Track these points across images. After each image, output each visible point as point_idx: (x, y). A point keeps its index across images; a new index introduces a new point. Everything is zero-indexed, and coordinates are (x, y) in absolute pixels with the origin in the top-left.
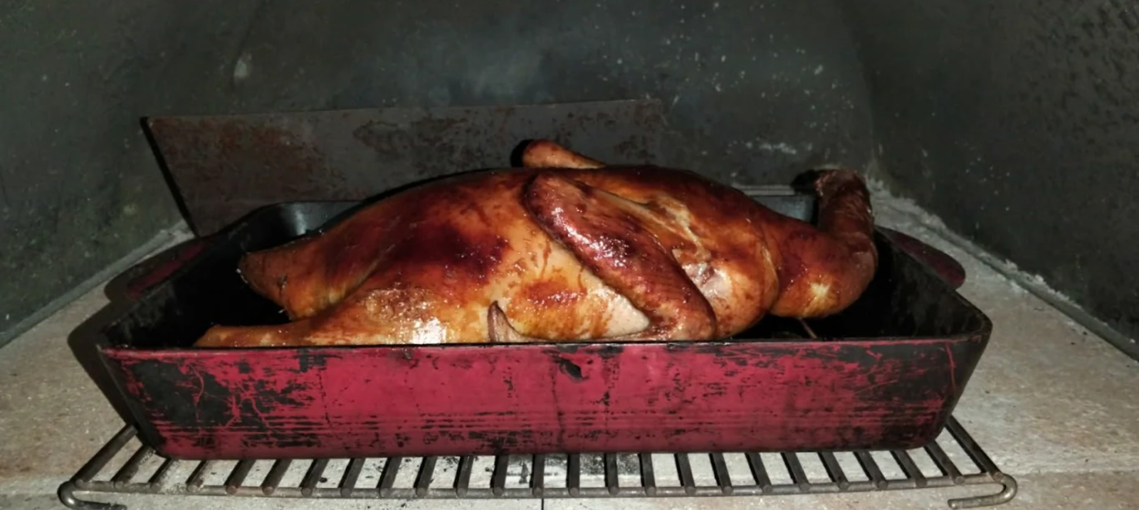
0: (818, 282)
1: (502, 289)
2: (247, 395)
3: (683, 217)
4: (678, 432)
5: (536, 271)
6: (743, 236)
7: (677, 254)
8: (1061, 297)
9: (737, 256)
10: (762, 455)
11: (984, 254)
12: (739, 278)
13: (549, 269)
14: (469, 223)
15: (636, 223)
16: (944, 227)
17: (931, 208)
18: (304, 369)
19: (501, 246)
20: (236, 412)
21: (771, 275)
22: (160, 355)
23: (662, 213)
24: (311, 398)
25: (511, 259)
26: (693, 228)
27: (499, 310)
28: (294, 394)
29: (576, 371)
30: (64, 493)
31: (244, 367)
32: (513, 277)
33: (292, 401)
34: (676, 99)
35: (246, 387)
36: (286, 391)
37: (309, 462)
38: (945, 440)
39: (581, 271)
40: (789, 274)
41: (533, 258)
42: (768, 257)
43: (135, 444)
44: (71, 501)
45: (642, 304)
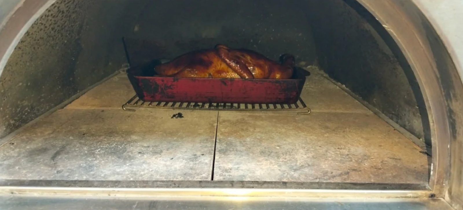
0: (278, 74)
1: (212, 71)
2: (162, 87)
3: (249, 58)
4: (245, 98)
5: (219, 68)
6: (262, 62)
7: (247, 65)
8: (347, 89)
9: (260, 67)
10: (262, 105)
11: (334, 81)
12: (260, 71)
13: (221, 68)
14: (205, 58)
15: (239, 58)
16: (328, 77)
17: (326, 72)
18: (174, 81)
19: (211, 63)
20: (160, 90)
21: (267, 71)
22: (147, 77)
23: (244, 57)
24: (175, 88)
25: (213, 65)
26: (250, 60)
27: (211, 75)
28: (171, 87)
29: (225, 84)
30: (124, 107)
31: (163, 81)
32: (214, 69)
33: (171, 88)
34: (260, 41)
35: (163, 85)
36: (170, 86)
37: (172, 103)
38: (299, 102)
39: (228, 68)
40: (271, 71)
41: (218, 65)
42: (266, 67)
43: (138, 98)
44: (124, 109)
45: (239, 74)
